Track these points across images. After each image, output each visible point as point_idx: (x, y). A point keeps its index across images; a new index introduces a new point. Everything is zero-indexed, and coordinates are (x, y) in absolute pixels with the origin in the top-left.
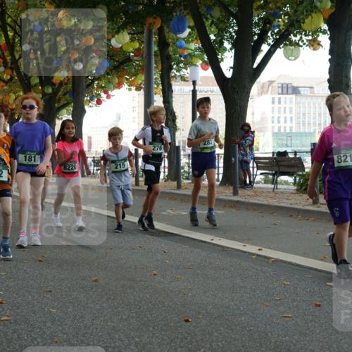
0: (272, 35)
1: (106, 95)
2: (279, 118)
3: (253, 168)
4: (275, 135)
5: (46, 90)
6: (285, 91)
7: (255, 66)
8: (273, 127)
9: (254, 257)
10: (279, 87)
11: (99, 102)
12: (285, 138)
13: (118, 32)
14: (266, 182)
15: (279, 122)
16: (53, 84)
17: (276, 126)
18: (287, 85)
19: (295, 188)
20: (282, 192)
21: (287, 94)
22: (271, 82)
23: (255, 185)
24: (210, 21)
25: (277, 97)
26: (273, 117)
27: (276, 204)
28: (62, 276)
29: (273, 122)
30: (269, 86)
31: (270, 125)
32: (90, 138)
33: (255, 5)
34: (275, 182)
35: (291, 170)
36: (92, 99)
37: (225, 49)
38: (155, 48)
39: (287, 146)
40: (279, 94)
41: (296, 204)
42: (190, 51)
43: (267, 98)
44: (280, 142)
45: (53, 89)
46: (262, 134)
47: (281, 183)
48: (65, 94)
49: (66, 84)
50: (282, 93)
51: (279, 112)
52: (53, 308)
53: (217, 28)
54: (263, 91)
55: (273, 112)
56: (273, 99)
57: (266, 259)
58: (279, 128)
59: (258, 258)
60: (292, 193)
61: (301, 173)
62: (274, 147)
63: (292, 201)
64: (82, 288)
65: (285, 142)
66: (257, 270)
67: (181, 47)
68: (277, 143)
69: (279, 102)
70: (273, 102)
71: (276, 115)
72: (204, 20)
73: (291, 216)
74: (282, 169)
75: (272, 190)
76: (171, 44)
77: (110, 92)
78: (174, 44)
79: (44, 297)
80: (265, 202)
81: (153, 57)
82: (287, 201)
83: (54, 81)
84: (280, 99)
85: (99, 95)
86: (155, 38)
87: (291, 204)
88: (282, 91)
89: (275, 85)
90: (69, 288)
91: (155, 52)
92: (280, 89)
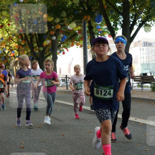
0: (138, 22)
1: (66, 50)
2: (143, 57)
3: (132, 80)
4: (142, 65)
5: (40, 49)
6: (145, 45)
7: (131, 36)
8: (141, 61)
9: (133, 122)
10: (143, 43)
11: (64, 53)
12: (146, 66)
13: (70, 23)
14: (138, 86)
15: (143, 59)
16: (43, 46)
17: (142, 60)
18: (146, 42)
19: (151, 89)
20: (145, 92)
21: (146, 46)
22: (139, 41)
23: (133, 88)
24: (111, 16)
25: (142, 48)
26: (141, 57)
27: (143, 97)
28: (49, 134)
29: (141, 59)
30: (138, 43)
31: (139, 60)
32: (60, 68)
33: (130, 9)
34: (142, 87)
35: (149, 81)
36: (60, 52)
37: (118, 29)
38: (87, 29)
39: (147, 69)
40: (143, 46)
41: (151, 97)
42: (103, 30)
43: (138, 48)
44: (144, 68)
45: (43, 49)
46: (136, 64)
47: (145, 87)
48: (48, 50)
49: (49, 46)
50: (144, 46)
51: (143, 54)
52: (45, 149)
53: (114, 19)
54: (136, 45)
55: (141, 54)
56: (140, 49)
57: (138, 124)
58: (144, 61)
59: (135, 123)
60: (150, 92)
61: (153, 83)
62: (141, 70)
63: (150, 96)
64: (58, 140)
65: (146, 68)
66: (134, 129)
67: (98, 28)
68: (143, 68)
69: (143, 50)
70: (141, 50)
71: (142, 56)
72: (108, 16)
73: (149, 103)
74: (145, 81)
75: (141, 90)
76: (94, 27)
77: (68, 49)
78: (96, 27)
79: (42, 144)
80: (138, 97)
81: (86, 33)
82: (147, 96)
83: (44, 45)
84: (143, 49)
85: (63, 50)
86: (87, 25)
87: (149, 97)
88: (144, 45)
89: (141, 42)
90: (52, 140)
91: (87, 31)
92: (143, 45)
